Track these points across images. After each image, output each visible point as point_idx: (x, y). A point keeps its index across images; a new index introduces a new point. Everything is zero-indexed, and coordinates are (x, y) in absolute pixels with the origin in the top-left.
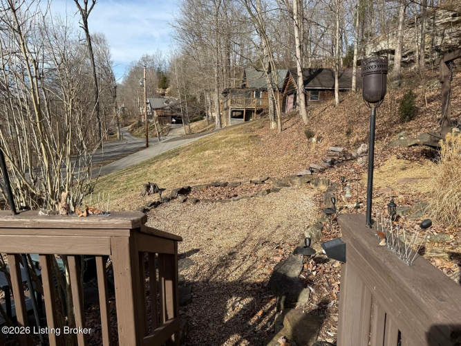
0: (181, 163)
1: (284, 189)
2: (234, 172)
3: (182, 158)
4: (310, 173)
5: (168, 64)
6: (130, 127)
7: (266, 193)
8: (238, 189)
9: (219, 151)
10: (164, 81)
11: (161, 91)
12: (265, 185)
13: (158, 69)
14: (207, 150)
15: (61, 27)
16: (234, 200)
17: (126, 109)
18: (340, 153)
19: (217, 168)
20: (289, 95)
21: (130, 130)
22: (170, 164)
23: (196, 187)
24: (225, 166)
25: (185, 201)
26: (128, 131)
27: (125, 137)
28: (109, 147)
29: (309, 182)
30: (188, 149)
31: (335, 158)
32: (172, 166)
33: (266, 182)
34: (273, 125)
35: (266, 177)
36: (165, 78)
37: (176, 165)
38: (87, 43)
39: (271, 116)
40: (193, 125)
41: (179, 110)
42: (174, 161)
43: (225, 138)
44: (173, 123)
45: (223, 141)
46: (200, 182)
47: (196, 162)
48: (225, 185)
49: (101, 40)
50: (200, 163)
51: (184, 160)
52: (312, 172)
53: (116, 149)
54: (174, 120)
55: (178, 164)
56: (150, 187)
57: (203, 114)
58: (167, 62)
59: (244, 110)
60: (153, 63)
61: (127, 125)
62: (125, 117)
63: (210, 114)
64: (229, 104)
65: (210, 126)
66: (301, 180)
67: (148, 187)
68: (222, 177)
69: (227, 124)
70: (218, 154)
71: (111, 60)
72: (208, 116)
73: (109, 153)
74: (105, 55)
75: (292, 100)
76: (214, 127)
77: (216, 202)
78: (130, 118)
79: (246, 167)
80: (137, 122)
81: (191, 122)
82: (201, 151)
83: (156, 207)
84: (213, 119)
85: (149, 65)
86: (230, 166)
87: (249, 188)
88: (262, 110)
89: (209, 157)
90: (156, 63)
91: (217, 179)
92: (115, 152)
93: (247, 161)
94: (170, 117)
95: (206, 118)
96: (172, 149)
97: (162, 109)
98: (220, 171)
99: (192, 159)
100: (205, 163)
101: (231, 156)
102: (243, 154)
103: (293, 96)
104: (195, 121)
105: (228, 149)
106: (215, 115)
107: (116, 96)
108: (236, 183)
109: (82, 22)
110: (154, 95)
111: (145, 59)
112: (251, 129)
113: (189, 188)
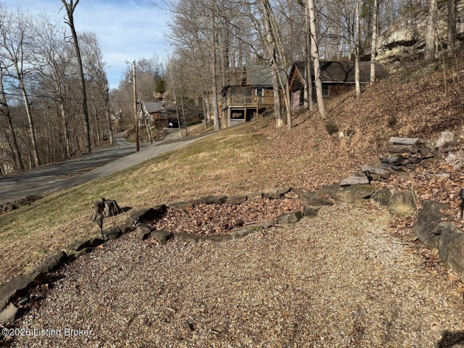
0: (168, 168)
1: (324, 209)
2: (235, 180)
3: (170, 162)
4: (367, 181)
5: (165, 68)
6: (125, 132)
7: (295, 219)
8: (244, 207)
9: (217, 152)
10: (161, 85)
11: (158, 95)
12: (285, 200)
13: (156, 73)
14: (202, 152)
15: (46, 25)
16: (237, 236)
17: (123, 115)
18: (413, 146)
19: (213, 174)
20: (294, 91)
21: (126, 135)
22: (155, 169)
23: (176, 205)
24: (223, 171)
25: (146, 237)
26: (124, 137)
27: (119, 143)
28: (99, 153)
29: (368, 197)
30: (181, 152)
31: (404, 154)
32: (158, 172)
33: (286, 195)
34: (279, 123)
35: (287, 188)
36: (163, 82)
37: (162, 171)
38: (73, 40)
39: (277, 113)
40: (191, 129)
41: (174, 112)
42: (161, 166)
43: (224, 138)
44: (170, 127)
45: (222, 141)
46: (186, 195)
47: (187, 167)
48: (223, 201)
49: (90, 40)
50: (192, 169)
51: (173, 164)
52: (370, 179)
53: (105, 154)
54: (171, 124)
55: (165, 169)
56: (104, 206)
57: (201, 117)
58: (164, 66)
59: (245, 109)
60: (150, 67)
61: (123, 131)
62: (121, 122)
63: (208, 117)
64: (228, 103)
65: (209, 129)
66: (353, 194)
67: (101, 207)
68: (218, 188)
69: (227, 125)
70: (215, 156)
71: (103, 61)
72: (207, 119)
73: (97, 159)
74: (96, 55)
75: (299, 97)
76: (213, 129)
77: (204, 240)
78: (127, 124)
79: (251, 171)
80: (133, 127)
81: (189, 125)
82: (195, 153)
83: (89, 251)
84: (212, 122)
85: (146, 69)
86: (230, 171)
87: (260, 205)
88: (264, 109)
89: (204, 160)
90: (153, 68)
91: (211, 189)
92: (104, 157)
93: (252, 164)
94: (167, 121)
95: (204, 121)
96: (164, 152)
97: (159, 112)
98: (217, 178)
99: (182, 164)
100: (198, 168)
101: (232, 159)
102: (246, 155)
103: (299, 92)
104: (193, 124)
105: (228, 150)
106: (214, 118)
107: (108, 99)
108: (240, 198)
109: (67, 17)
110: (151, 99)
111: (143, 63)
112: (253, 128)
113: (164, 208)
